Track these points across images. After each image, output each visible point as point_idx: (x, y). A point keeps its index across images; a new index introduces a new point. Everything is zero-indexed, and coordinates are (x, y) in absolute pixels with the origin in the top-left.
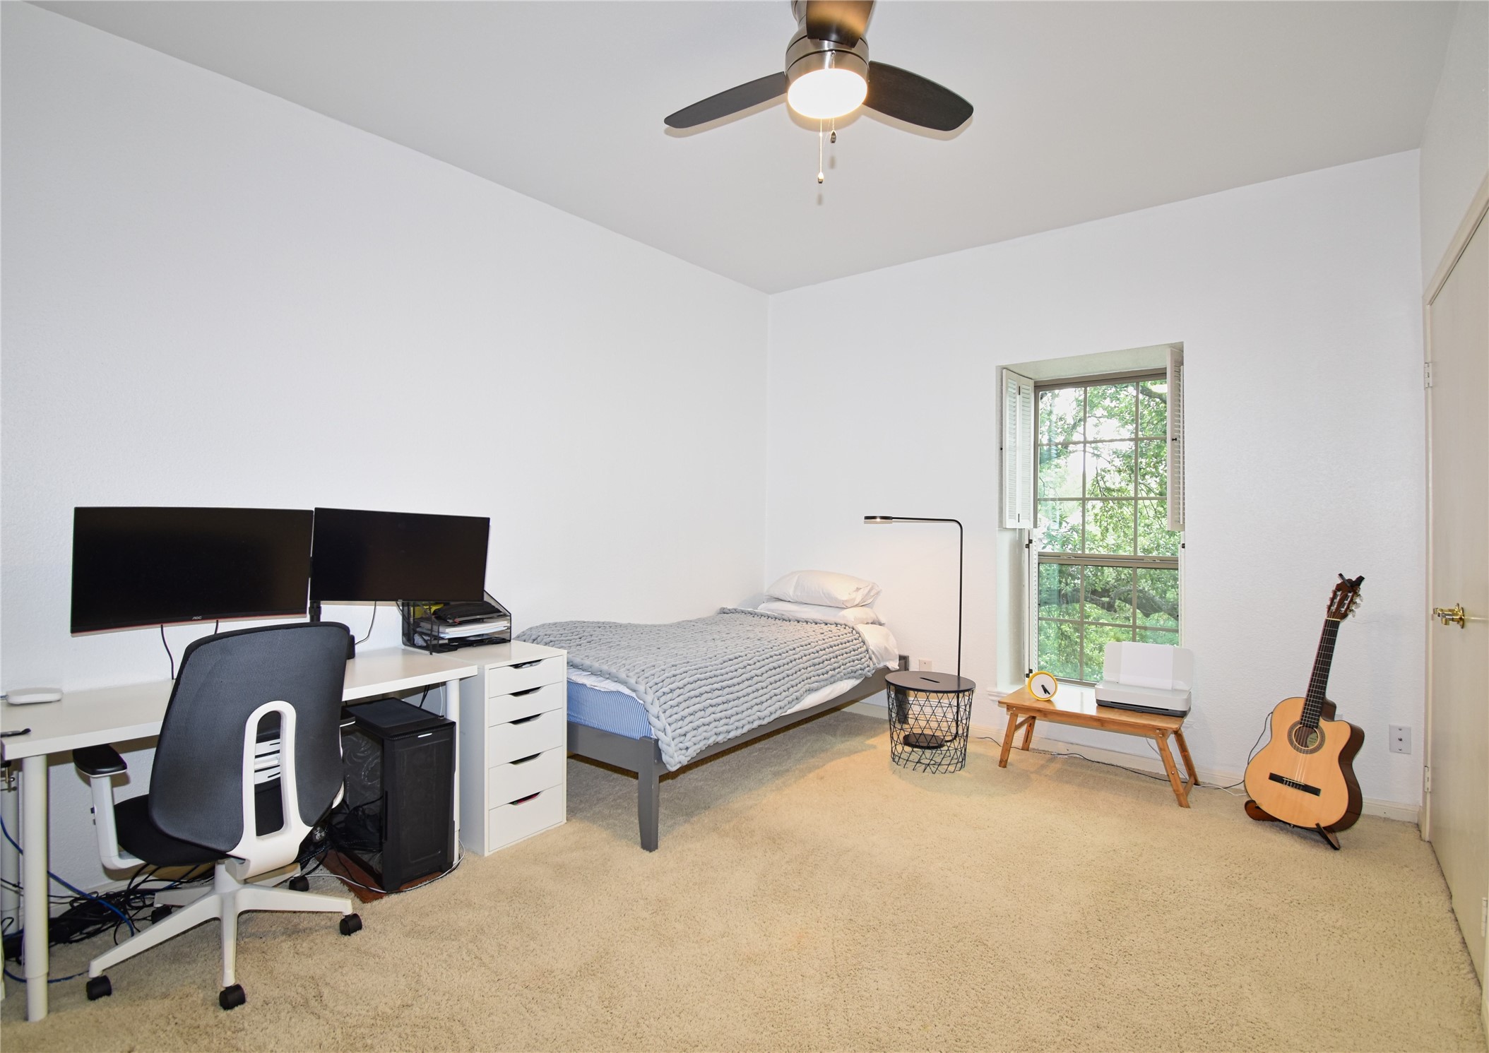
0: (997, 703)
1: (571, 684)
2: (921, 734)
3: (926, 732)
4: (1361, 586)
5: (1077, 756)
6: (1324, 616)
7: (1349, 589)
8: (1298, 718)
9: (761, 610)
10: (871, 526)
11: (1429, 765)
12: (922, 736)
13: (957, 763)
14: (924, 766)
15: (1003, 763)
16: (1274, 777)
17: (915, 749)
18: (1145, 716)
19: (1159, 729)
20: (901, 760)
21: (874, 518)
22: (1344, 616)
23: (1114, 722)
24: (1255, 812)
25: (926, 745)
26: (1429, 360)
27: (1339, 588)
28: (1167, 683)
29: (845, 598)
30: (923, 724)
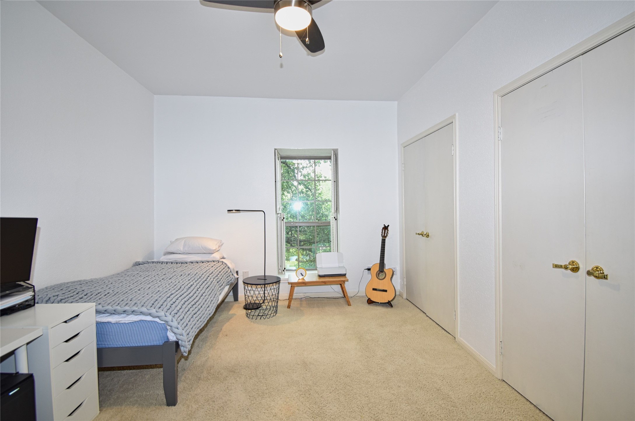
0: (288, 283)
1: (98, 323)
2: (254, 303)
3: (256, 302)
4: (389, 228)
5: (308, 297)
6: (381, 238)
7: (386, 228)
8: (378, 270)
9: (163, 259)
10: (231, 214)
11: (405, 277)
12: (255, 304)
13: (274, 313)
14: (260, 317)
15: (289, 307)
16: (374, 289)
17: (252, 311)
18: (336, 277)
19: (343, 281)
20: (250, 316)
21: (232, 210)
22: (386, 237)
23: (329, 282)
24: (370, 302)
25: (256, 307)
26: (403, 163)
27: (383, 228)
28: (337, 265)
29: (214, 248)
30: (255, 298)
